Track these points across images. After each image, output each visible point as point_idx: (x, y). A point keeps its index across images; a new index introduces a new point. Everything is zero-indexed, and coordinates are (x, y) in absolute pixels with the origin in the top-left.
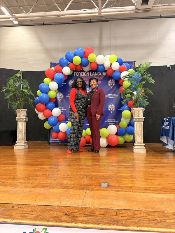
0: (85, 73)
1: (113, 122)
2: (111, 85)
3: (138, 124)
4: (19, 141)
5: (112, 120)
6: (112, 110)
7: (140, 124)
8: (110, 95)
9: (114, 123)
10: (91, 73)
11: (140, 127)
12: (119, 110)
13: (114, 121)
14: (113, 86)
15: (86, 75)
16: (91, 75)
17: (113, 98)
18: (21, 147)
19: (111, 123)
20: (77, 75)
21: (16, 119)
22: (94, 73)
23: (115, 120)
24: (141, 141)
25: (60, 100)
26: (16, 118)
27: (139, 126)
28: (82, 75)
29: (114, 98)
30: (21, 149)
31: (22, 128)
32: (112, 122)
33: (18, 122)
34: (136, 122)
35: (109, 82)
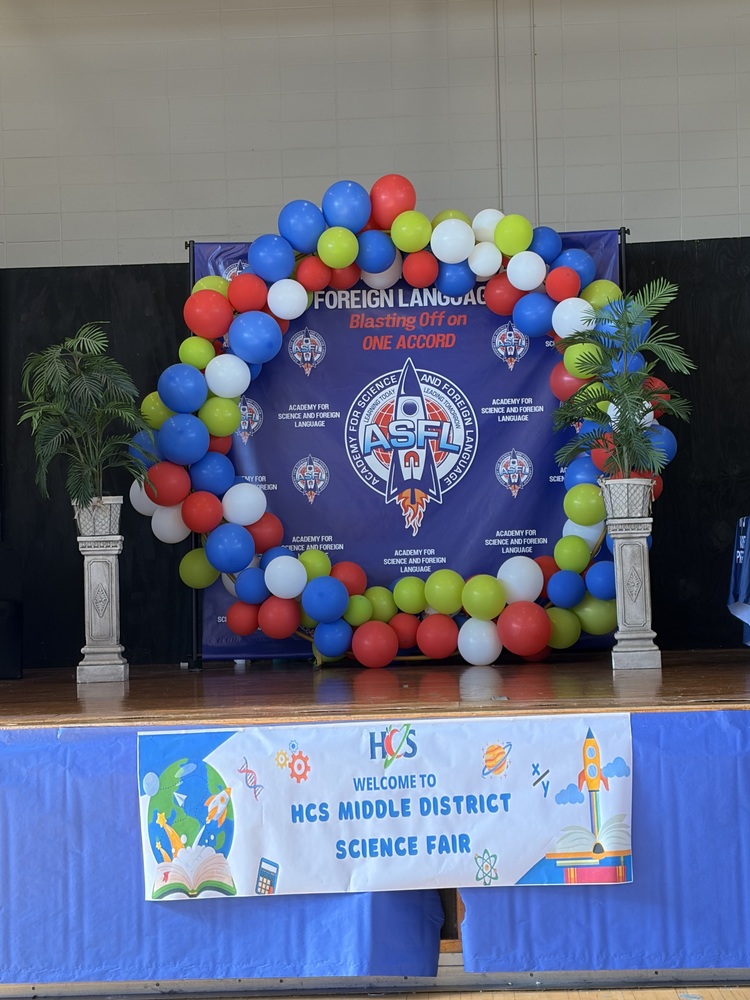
0: (373, 295)
1: (526, 545)
2: (507, 356)
3: (628, 549)
4: (96, 644)
5: (518, 533)
6: (518, 483)
7: (636, 548)
8: (506, 406)
9: (530, 550)
10: (401, 291)
11: (638, 561)
12: (552, 479)
13: (528, 537)
14: (517, 359)
15: (379, 303)
16: (401, 304)
17: (520, 418)
18: (108, 670)
19: (513, 550)
20: (331, 304)
21: (78, 543)
22: (416, 292)
23: (533, 532)
24: (641, 621)
25: (245, 440)
26: (79, 539)
27: (633, 556)
28: (356, 303)
29: (526, 418)
30: (111, 678)
31: (105, 585)
32: (518, 542)
33: (87, 559)
34: (621, 541)
35: (498, 341)
